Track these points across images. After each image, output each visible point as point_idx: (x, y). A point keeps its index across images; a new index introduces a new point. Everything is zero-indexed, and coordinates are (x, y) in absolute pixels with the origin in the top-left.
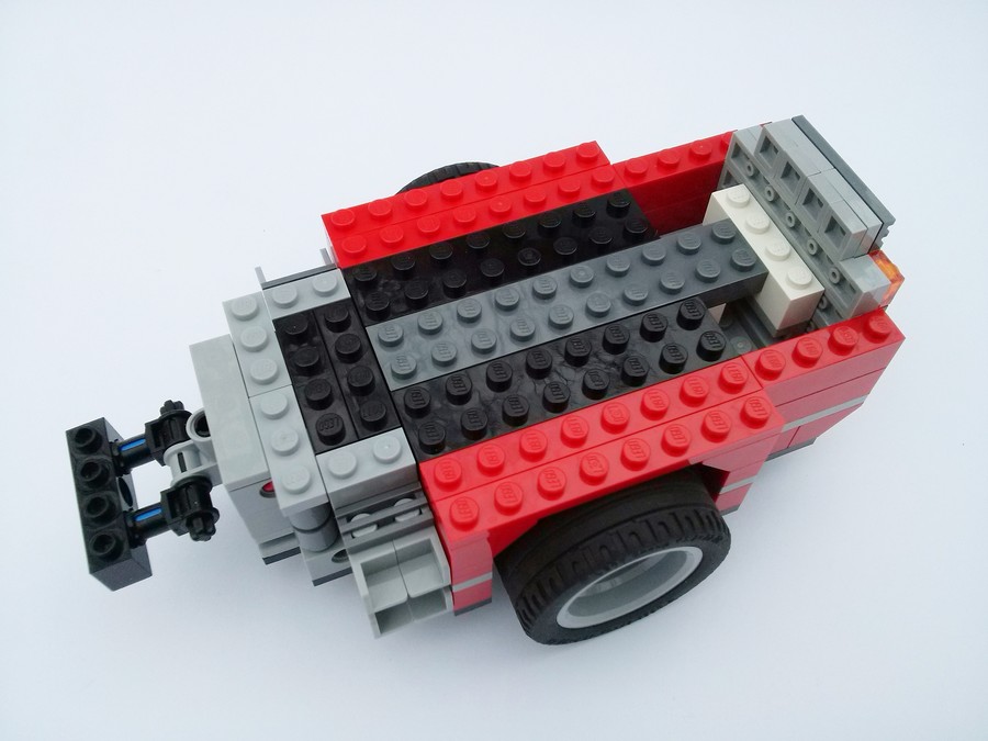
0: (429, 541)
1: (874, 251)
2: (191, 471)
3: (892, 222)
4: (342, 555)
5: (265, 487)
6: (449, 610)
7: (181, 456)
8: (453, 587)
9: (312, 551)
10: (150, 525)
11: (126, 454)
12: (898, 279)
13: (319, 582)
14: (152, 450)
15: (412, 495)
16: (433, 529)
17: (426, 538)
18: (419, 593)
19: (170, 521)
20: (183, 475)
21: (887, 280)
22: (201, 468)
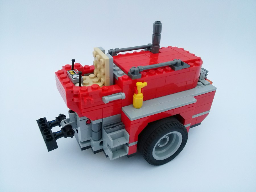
0: (124, 133)
1: (205, 79)
2: (67, 124)
3: (208, 72)
4: (101, 143)
5: (87, 121)
6: (127, 153)
7: (65, 122)
8: (129, 144)
9: (95, 141)
10: (58, 135)
11: (52, 123)
12: (212, 83)
13: (95, 152)
14: (58, 121)
15: (119, 123)
16: (125, 129)
17: (123, 131)
18: (122, 144)
19: (64, 132)
20: (66, 124)
21: (209, 83)
22: (70, 123)
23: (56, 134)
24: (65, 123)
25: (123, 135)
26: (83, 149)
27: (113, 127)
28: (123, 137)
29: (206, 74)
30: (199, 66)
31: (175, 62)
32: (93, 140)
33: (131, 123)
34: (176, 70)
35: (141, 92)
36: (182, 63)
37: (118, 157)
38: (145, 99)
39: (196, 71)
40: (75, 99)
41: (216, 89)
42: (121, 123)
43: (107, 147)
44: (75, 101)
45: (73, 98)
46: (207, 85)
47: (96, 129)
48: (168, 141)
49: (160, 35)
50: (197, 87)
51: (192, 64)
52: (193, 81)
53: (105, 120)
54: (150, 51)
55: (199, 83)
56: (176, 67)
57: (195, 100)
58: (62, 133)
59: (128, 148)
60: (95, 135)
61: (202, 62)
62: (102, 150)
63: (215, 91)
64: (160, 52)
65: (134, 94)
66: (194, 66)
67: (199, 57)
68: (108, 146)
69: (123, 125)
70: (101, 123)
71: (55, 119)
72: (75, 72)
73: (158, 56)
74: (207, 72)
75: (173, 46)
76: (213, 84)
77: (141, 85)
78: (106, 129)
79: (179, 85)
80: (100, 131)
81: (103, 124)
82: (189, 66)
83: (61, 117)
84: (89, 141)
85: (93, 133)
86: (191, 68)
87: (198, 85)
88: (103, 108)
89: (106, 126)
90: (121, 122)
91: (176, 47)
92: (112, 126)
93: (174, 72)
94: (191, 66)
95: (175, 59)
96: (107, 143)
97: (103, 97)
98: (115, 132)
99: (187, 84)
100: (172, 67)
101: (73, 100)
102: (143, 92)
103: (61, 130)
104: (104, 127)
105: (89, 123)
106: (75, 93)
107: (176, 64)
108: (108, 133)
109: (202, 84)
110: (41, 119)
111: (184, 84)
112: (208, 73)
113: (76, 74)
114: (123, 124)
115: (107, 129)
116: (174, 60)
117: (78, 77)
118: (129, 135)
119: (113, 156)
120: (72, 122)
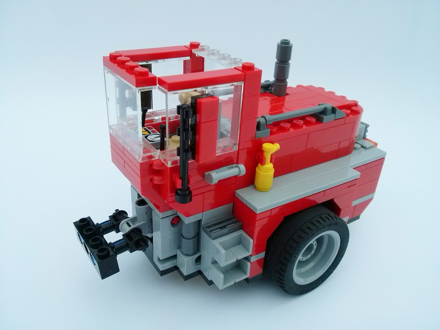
0: (241, 235)
1: (364, 138)
2: (133, 227)
4: (198, 260)
5: (173, 220)
6: (248, 276)
7: (128, 224)
8: (252, 257)
9: (187, 255)
10: (119, 248)
11: (103, 227)
12: (376, 144)
13: (187, 278)
14: (115, 223)
15: (230, 219)
16: (242, 230)
17: (240, 233)
18: (240, 257)
19: (128, 242)
20: (131, 228)
21: (373, 144)
22: (137, 225)
23: (116, 247)
24: (130, 226)
25: (240, 242)
26: (163, 273)
27: (221, 228)
28: (240, 245)
29: (366, 131)
30: (358, 115)
31: (322, 107)
32: (183, 253)
33: (257, 219)
34: (324, 121)
35: (271, 162)
36: (334, 110)
37: (232, 283)
38: (276, 175)
39: (354, 123)
40: (155, 178)
41: (385, 154)
42: (233, 220)
43: (211, 265)
44: (155, 182)
45: (151, 177)
46: (370, 148)
47: (189, 233)
48: (315, 247)
49: (289, 64)
50: (354, 152)
51: (349, 111)
52: (349, 140)
53: (207, 216)
54: (271, 93)
55: (356, 146)
56: (324, 117)
57: (357, 174)
58: (125, 243)
59: (249, 264)
60: (188, 245)
61: (362, 110)
62: (200, 273)
63: (383, 159)
64: (287, 94)
65: (257, 165)
66: (350, 116)
67: (355, 101)
68: (215, 262)
69: (240, 224)
70: (200, 221)
71: (108, 219)
72: (150, 131)
73: (284, 100)
74: (367, 126)
75: (305, 84)
76: (378, 147)
77: (271, 148)
78: (209, 232)
79: (325, 150)
80: (197, 238)
81: (203, 223)
82: (345, 115)
83: (119, 216)
84: (175, 257)
85: (184, 240)
86: (347, 118)
87: (355, 148)
88: (205, 193)
89: (209, 227)
90: (234, 217)
91: (311, 86)
92: (219, 226)
93: (321, 125)
94: (348, 115)
95: (321, 103)
96: (212, 258)
97: (206, 173)
98: (226, 236)
99: (340, 147)
100: (318, 117)
101: (151, 180)
102: (273, 161)
103: (122, 238)
104: (206, 227)
105: (176, 221)
106: (155, 168)
107: (324, 112)
108: (214, 239)
109: (363, 147)
110: (83, 220)
111: (334, 148)
112: (368, 129)
113: (152, 133)
114: (238, 221)
115: (211, 231)
116: (319, 105)
117: (159, 139)
118: (251, 241)
119: (225, 281)
120: (142, 222)
